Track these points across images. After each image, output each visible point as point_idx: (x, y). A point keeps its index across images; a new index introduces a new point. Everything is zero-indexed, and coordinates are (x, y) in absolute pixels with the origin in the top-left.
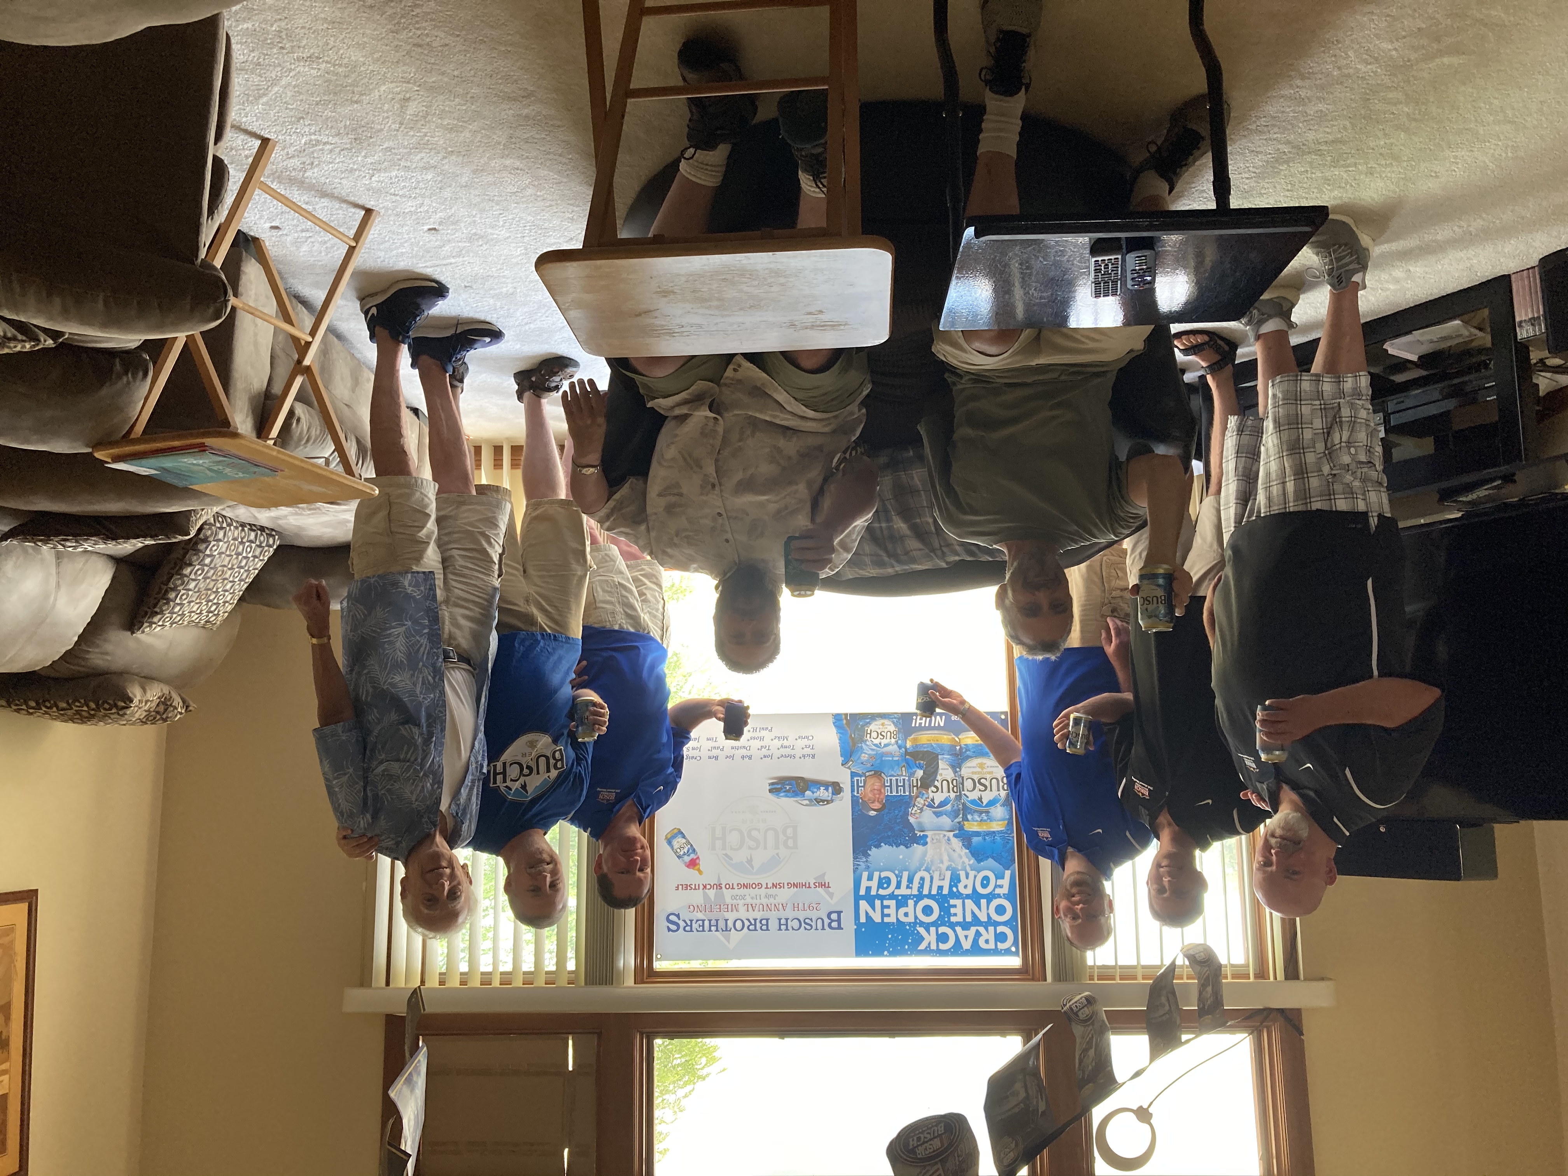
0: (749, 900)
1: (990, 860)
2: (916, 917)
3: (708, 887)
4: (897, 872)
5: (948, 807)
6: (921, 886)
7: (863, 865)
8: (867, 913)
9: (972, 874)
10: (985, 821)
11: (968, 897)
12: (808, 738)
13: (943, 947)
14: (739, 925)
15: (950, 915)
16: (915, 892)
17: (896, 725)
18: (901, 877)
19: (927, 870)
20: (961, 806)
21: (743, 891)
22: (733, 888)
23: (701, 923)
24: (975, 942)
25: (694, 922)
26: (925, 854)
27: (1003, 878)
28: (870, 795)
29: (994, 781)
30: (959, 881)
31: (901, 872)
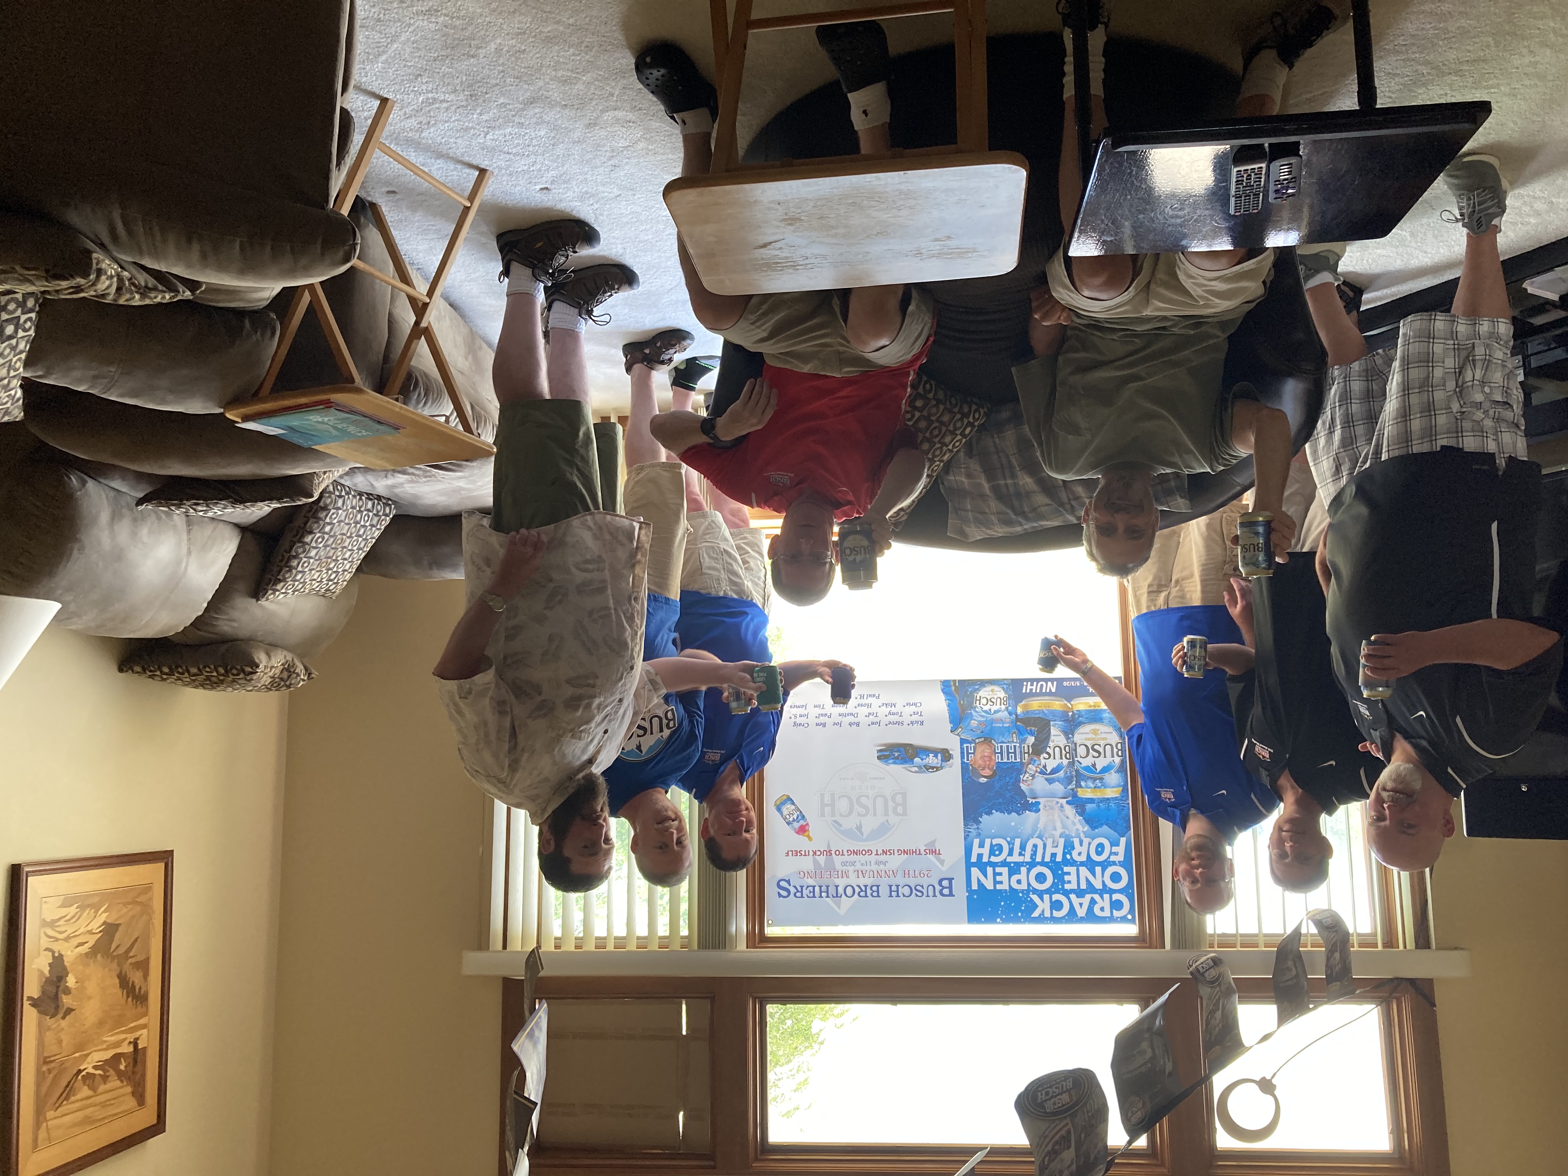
0: (858, 866)
1: (1105, 828)
2: (1029, 885)
3: (818, 853)
4: (1009, 839)
5: (1061, 774)
6: (1034, 853)
7: (974, 832)
8: (979, 880)
9: (1086, 841)
10: (1099, 787)
11: (1082, 864)
12: (915, 705)
13: (1056, 914)
14: (849, 891)
15: (1063, 882)
16: (1028, 859)
17: (1006, 692)
18: (1013, 844)
19: (1040, 837)
20: (1074, 773)
21: (853, 858)
22: (843, 855)
23: (811, 889)
24: (1090, 909)
25: (804, 888)
26: (1037, 821)
27: (1118, 845)
28: (980, 762)
29: (1108, 747)
30: (1073, 848)
31: (1013, 839)
